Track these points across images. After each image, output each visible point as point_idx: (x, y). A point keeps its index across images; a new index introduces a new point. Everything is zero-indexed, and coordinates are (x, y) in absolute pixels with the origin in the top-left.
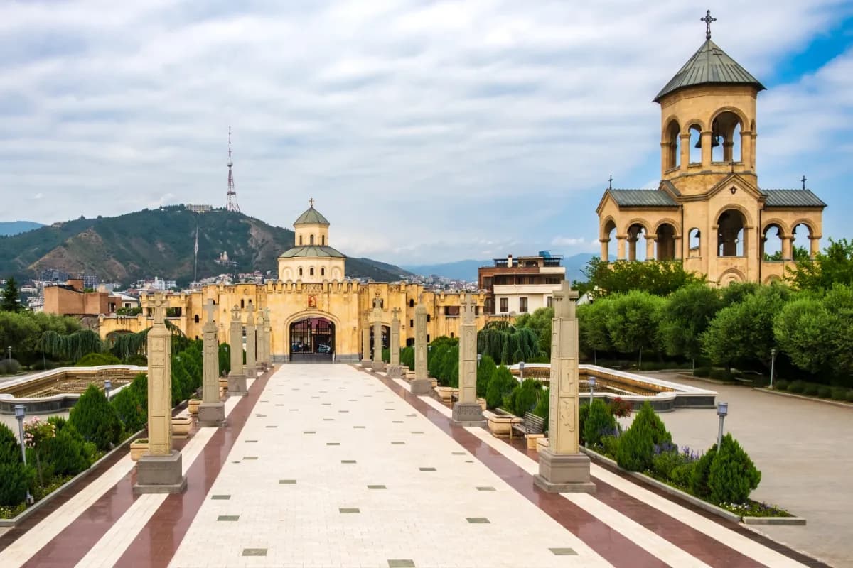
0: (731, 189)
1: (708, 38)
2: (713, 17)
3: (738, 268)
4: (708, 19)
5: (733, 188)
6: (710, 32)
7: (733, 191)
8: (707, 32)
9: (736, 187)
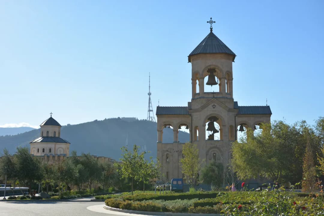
0: (213, 106)
1: (211, 30)
2: (213, 21)
3: (218, 146)
4: (211, 22)
5: (214, 105)
6: (212, 28)
7: (214, 107)
8: (210, 28)
9: (216, 104)
